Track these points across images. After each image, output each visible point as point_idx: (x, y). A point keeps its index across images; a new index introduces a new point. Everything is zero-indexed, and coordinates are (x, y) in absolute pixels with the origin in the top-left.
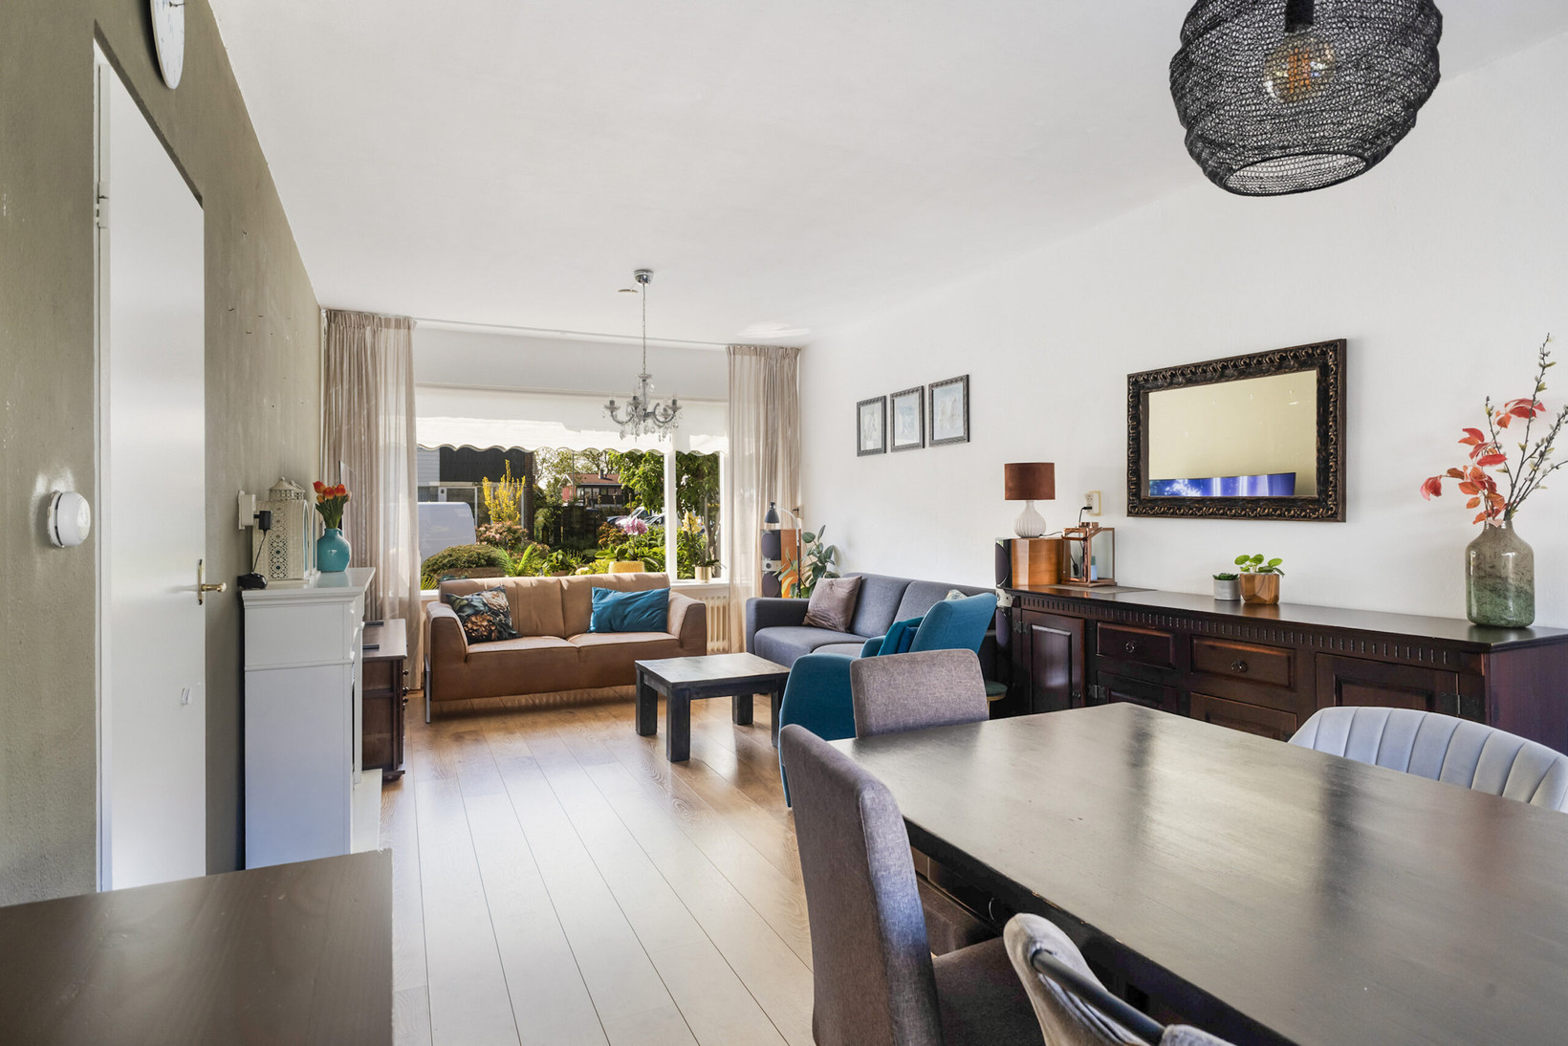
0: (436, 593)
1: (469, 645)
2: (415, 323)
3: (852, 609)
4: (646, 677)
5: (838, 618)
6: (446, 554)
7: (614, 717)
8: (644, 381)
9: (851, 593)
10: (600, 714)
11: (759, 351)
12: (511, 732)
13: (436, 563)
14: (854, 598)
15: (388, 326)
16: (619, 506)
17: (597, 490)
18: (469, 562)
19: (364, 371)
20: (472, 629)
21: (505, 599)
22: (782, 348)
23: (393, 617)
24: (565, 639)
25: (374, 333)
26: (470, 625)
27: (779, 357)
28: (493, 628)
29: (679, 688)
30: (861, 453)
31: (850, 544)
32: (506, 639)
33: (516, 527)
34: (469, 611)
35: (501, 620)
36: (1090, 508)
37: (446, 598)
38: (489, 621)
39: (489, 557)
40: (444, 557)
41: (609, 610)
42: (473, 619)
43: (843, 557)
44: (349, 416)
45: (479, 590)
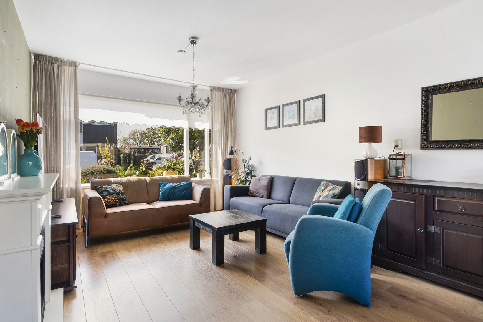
0: (89, 185)
1: (106, 208)
2: (79, 65)
3: (269, 189)
4: (196, 223)
5: (264, 192)
6: (90, 169)
7: (176, 239)
8: (194, 88)
9: (269, 183)
10: (168, 238)
11: (222, 90)
12: (130, 251)
13: (85, 172)
14: (270, 185)
15: (65, 64)
16: (143, 155)
17: (136, 150)
18: (100, 172)
19: (53, 84)
20: (107, 201)
21: (122, 187)
22: (230, 89)
23: (68, 197)
24: (149, 204)
25: (58, 67)
26: (106, 200)
27: (229, 93)
28: (117, 201)
29: (220, 230)
30: (266, 129)
31: (261, 163)
32: (123, 205)
33: (111, 160)
34: (105, 193)
35: (120, 197)
36: (398, 146)
37: (94, 187)
38: (115, 198)
39: (108, 170)
40: (89, 170)
41: (168, 191)
42: (108, 197)
43: (257, 169)
44: (45, 104)
45: (110, 183)
